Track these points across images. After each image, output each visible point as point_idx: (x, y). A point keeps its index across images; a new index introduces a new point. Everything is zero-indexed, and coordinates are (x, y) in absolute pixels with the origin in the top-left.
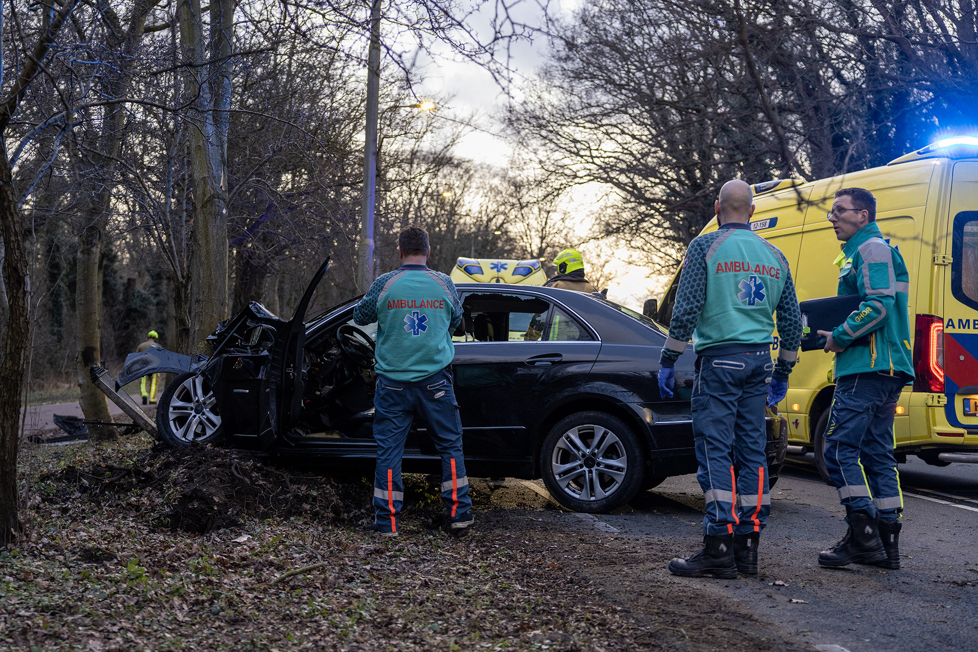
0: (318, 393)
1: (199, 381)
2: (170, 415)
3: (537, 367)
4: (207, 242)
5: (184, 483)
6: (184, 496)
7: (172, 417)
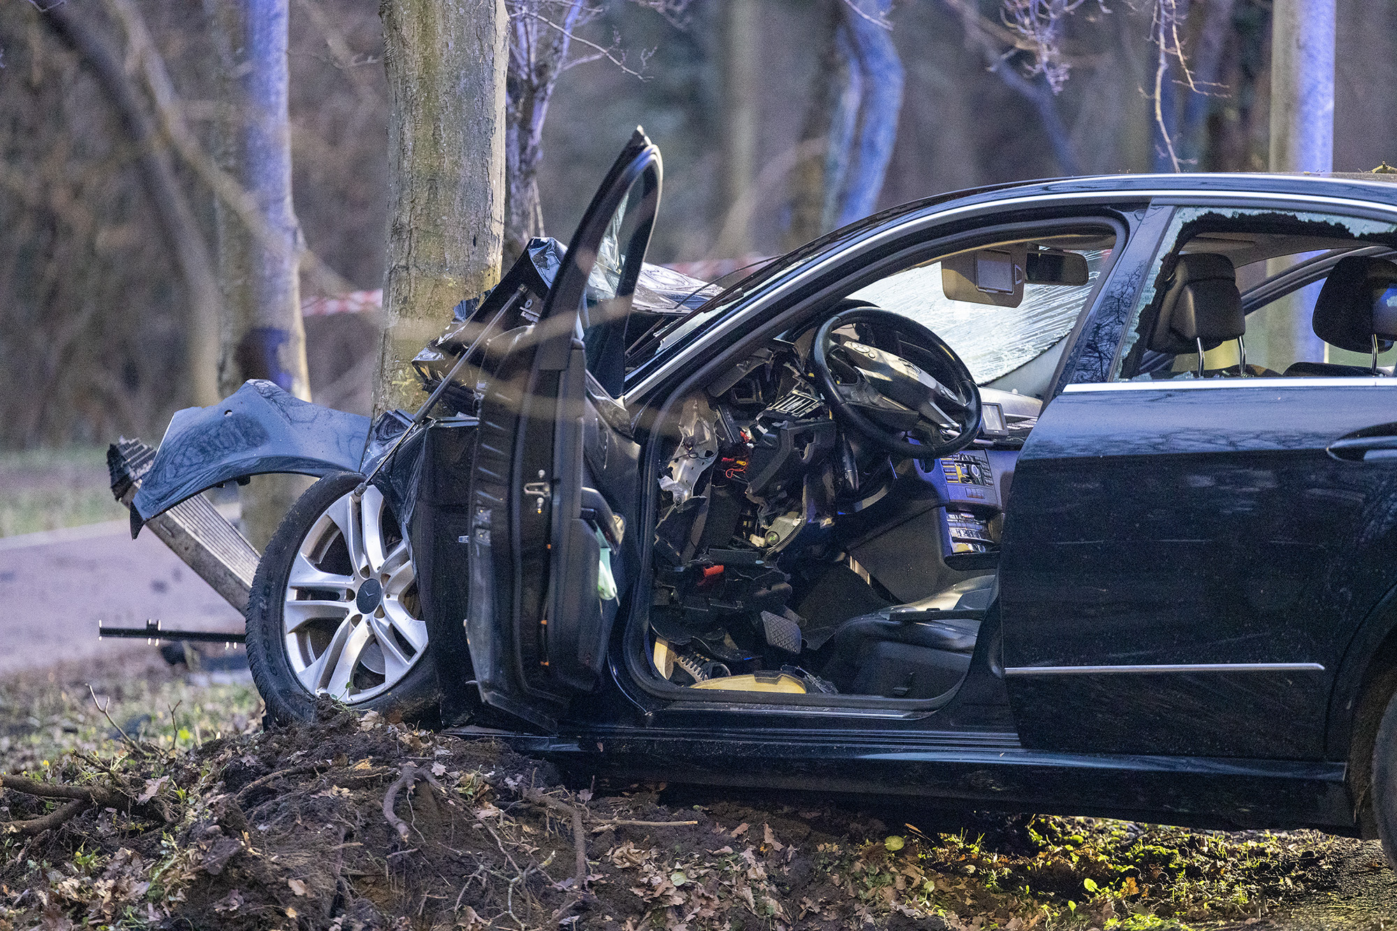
0: (757, 541)
1: (372, 501)
2: (287, 614)
3: (1373, 465)
4: (427, 32)
5: (208, 837)
6: (204, 875)
7: (292, 620)
